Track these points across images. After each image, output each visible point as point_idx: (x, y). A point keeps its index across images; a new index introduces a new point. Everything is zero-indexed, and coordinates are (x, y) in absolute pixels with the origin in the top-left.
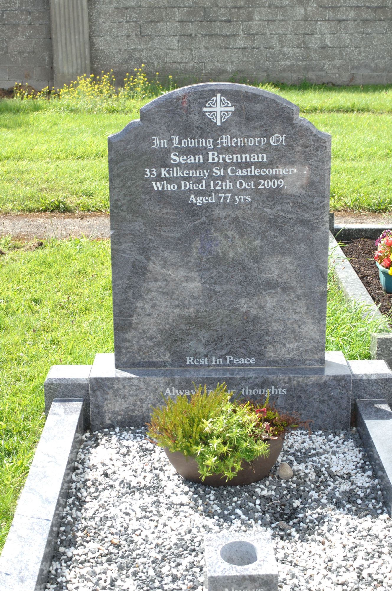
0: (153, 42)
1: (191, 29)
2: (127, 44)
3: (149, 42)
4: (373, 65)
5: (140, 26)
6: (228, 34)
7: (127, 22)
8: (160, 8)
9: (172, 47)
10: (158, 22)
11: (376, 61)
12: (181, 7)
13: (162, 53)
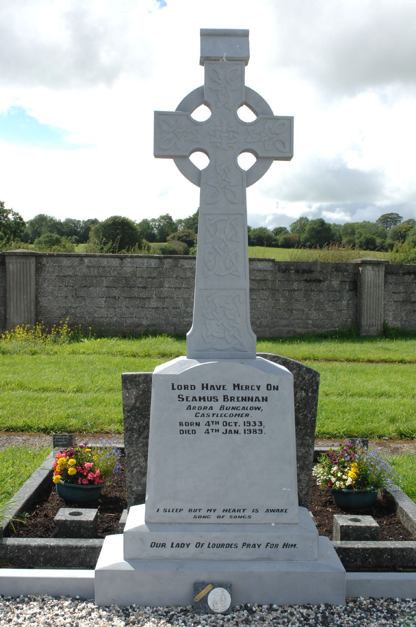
0: (85, 302)
1: (115, 292)
2: (65, 302)
3: (82, 301)
4: (258, 322)
5: (76, 289)
6: (144, 297)
7: (66, 286)
8: (91, 277)
9: (100, 306)
10: (89, 287)
11: (260, 320)
12: (108, 276)
13: (92, 310)
